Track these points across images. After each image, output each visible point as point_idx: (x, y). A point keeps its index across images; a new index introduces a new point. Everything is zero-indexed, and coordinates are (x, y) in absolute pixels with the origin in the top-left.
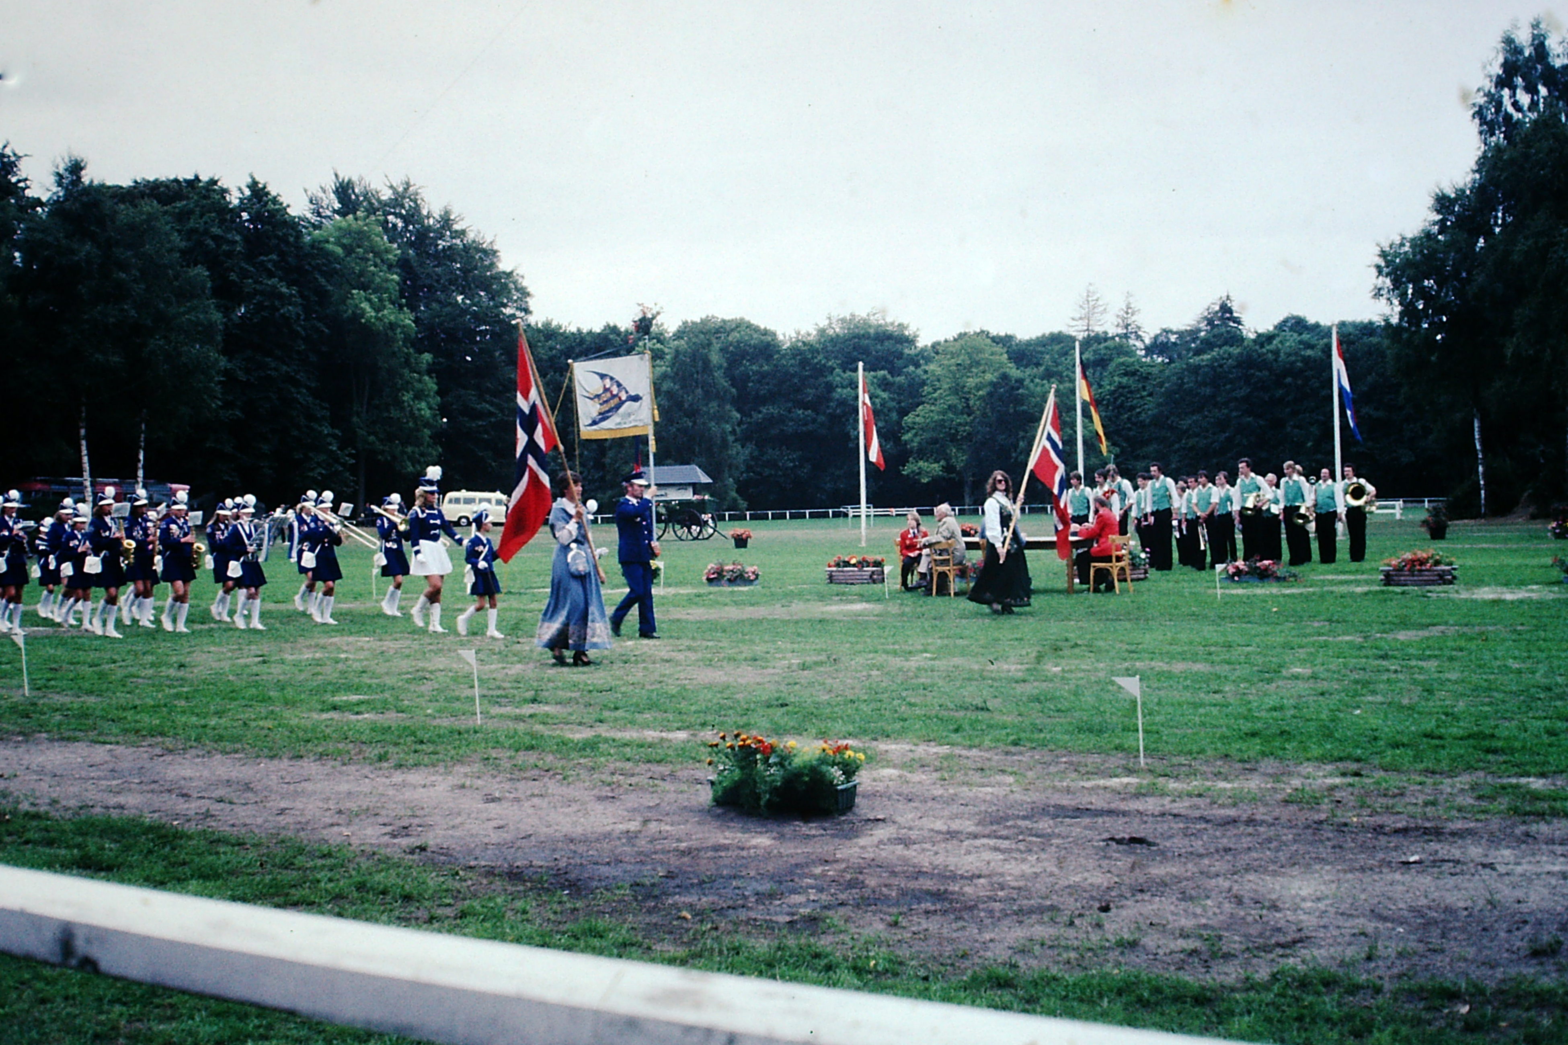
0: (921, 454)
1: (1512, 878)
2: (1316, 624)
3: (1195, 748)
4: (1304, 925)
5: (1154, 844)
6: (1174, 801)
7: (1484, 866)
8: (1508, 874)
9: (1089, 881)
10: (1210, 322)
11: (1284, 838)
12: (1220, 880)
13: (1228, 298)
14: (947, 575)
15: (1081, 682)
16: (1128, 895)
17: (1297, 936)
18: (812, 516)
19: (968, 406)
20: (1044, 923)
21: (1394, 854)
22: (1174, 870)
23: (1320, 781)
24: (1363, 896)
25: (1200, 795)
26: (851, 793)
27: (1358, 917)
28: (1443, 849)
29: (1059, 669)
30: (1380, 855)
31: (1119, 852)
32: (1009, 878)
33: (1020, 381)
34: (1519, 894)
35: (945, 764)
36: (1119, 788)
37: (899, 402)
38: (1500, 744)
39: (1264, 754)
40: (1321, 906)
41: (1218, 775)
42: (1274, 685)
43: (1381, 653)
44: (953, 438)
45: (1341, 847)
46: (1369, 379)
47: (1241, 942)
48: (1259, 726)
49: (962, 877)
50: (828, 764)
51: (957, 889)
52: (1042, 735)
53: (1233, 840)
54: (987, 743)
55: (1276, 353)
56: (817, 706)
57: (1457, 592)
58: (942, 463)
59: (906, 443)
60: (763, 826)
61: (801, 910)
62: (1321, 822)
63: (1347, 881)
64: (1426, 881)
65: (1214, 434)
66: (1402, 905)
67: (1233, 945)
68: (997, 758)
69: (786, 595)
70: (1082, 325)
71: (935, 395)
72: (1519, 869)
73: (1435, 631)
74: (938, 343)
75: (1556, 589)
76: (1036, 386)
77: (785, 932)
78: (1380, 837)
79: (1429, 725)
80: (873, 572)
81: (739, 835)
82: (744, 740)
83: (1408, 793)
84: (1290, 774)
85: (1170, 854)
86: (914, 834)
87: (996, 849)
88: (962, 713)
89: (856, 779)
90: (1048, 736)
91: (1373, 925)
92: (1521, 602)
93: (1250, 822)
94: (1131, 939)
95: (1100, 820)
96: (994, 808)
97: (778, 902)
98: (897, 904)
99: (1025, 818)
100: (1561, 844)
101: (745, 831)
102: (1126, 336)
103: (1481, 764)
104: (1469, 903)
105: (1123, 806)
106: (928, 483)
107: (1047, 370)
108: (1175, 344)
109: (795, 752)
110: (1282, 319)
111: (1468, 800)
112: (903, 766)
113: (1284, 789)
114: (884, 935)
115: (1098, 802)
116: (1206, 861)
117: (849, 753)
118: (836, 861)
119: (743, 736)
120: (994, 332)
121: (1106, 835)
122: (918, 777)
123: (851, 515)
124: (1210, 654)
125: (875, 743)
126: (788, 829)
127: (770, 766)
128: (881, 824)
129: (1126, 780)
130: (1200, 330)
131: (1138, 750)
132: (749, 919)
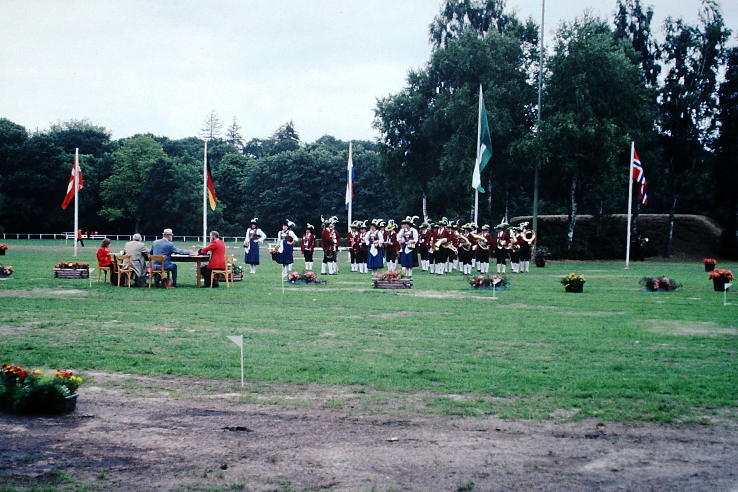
0: (110, 204)
1: (447, 449)
2: (337, 309)
3: (272, 377)
4: (336, 475)
5: (250, 431)
6: (261, 407)
7: (432, 442)
8: (444, 447)
9: (214, 452)
10: (281, 137)
11: (323, 427)
12: (289, 451)
13: (291, 123)
14: (127, 275)
15: (206, 339)
16: (237, 459)
17: (332, 482)
18: (44, 237)
19: (139, 177)
20: (189, 476)
21: (383, 436)
22: (263, 445)
23: (341, 396)
24: (368, 459)
25: (276, 403)
26: (74, 400)
27: (364, 471)
28: (410, 433)
29: (193, 330)
30: (376, 437)
31: (231, 435)
32: (167, 450)
33: (170, 164)
34: (450, 457)
35: (129, 384)
36: (230, 399)
37: (99, 173)
38: (438, 376)
39: (311, 381)
40: (345, 465)
41: (285, 392)
42: (315, 342)
43: (372, 325)
44: (130, 196)
45: (354, 432)
46: (366, 173)
47: (301, 486)
48: (307, 365)
49: (141, 450)
50: (60, 384)
51: (137, 457)
52: (185, 368)
53: (296, 428)
54: (153, 372)
55: (317, 156)
56: (50, 349)
57: (413, 293)
58: (123, 209)
59: (102, 197)
60: (20, 420)
61: (45, 470)
62: (344, 419)
63: (359, 451)
64: (400, 451)
65: (280, 199)
66: (388, 464)
67: (297, 487)
68: (159, 381)
69: (30, 284)
70: (208, 134)
71: (120, 170)
72: (451, 444)
73: (402, 314)
74: (124, 140)
75: (465, 293)
76: (180, 167)
77: (36, 483)
78: (376, 427)
79: (401, 366)
80: (82, 272)
81: (5, 425)
82: (9, 369)
83: (390, 403)
84: (326, 392)
85: (260, 436)
86: (111, 425)
87: (160, 434)
88: (137, 355)
89: (77, 393)
90: (189, 369)
91: (373, 475)
92: (446, 299)
93: (304, 418)
94: (240, 484)
95: (220, 417)
96: (158, 410)
97: (30, 465)
98: (102, 465)
99: (175, 416)
100: (472, 431)
101: (9, 423)
102: (232, 142)
103: (428, 387)
104: (425, 463)
105: (233, 409)
106: (114, 221)
107: (186, 158)
108: (260, 147)
109: (39, 377)
110: (321, 137)
111: (422, 407)
112: (103, 385)
113: (322, 400)
114: (96, 484)
115: (218, 407)
116: (281, 440)
117: (73, 378)
118: (65, 441)
119: (9, 367)
120: (156, 135)
121: (223, 426)
122: (111, 392)
123: (67, 238)
124: (279, 324)
125: (86, 372)
126: (35, 422)
127: (25, 385)
128: (92, 419)
129: (234, 394)
130: (275, 141)
131: (240, 378)
132: (13, 475)
